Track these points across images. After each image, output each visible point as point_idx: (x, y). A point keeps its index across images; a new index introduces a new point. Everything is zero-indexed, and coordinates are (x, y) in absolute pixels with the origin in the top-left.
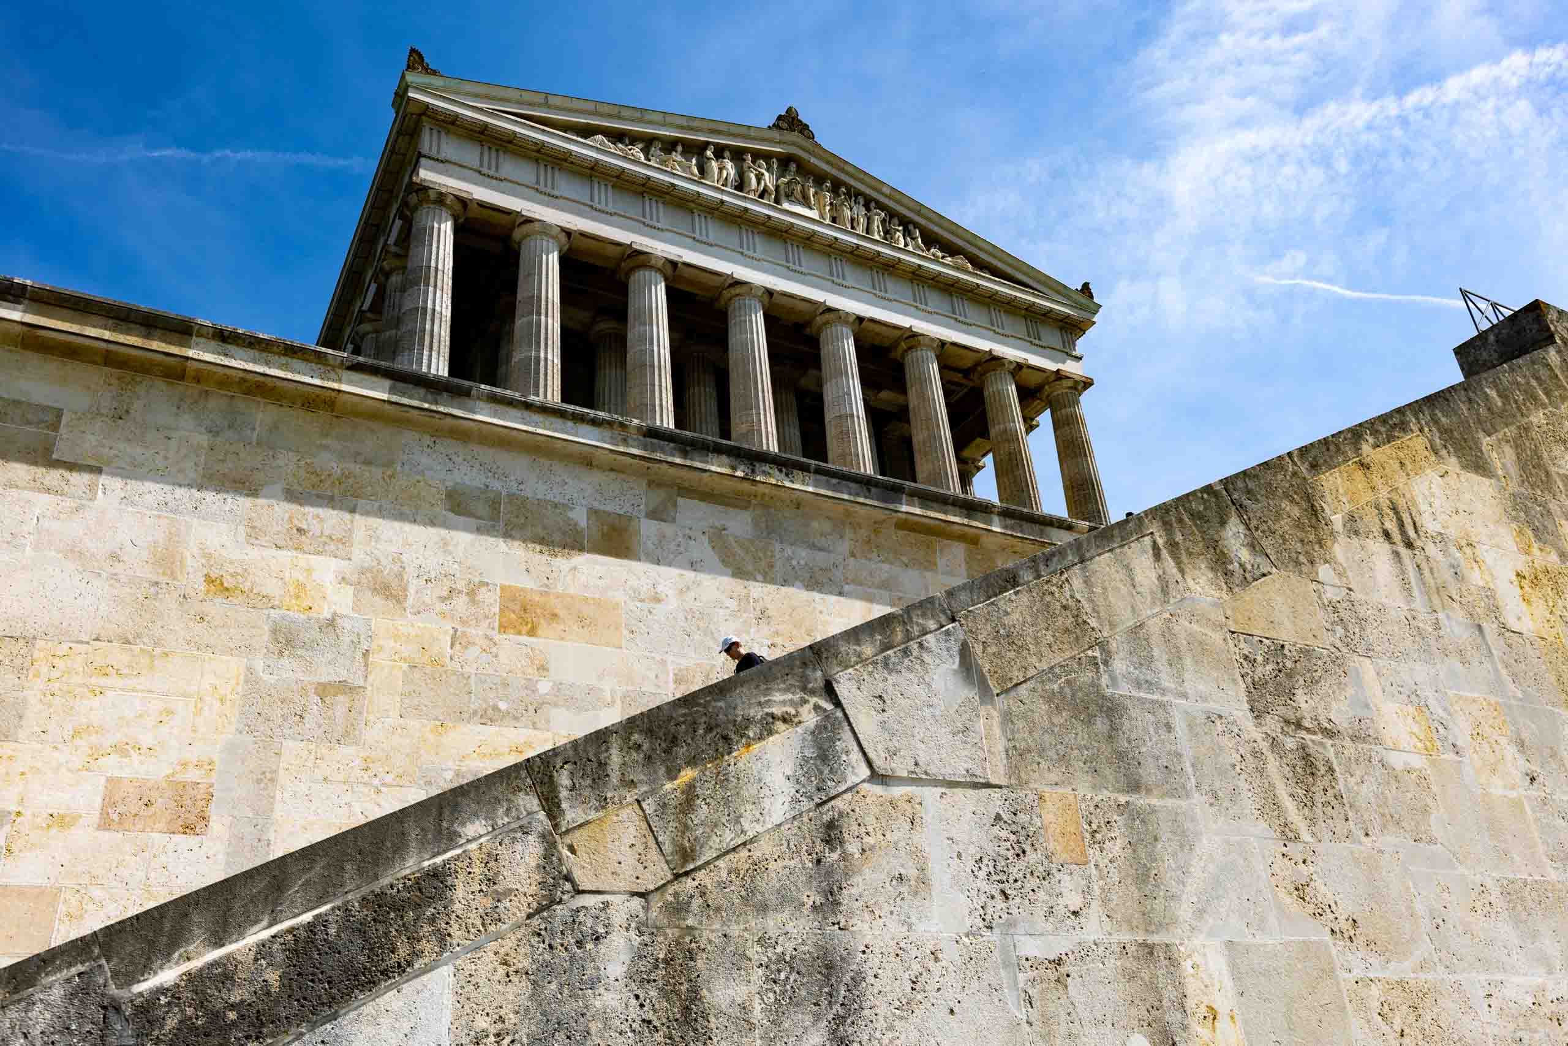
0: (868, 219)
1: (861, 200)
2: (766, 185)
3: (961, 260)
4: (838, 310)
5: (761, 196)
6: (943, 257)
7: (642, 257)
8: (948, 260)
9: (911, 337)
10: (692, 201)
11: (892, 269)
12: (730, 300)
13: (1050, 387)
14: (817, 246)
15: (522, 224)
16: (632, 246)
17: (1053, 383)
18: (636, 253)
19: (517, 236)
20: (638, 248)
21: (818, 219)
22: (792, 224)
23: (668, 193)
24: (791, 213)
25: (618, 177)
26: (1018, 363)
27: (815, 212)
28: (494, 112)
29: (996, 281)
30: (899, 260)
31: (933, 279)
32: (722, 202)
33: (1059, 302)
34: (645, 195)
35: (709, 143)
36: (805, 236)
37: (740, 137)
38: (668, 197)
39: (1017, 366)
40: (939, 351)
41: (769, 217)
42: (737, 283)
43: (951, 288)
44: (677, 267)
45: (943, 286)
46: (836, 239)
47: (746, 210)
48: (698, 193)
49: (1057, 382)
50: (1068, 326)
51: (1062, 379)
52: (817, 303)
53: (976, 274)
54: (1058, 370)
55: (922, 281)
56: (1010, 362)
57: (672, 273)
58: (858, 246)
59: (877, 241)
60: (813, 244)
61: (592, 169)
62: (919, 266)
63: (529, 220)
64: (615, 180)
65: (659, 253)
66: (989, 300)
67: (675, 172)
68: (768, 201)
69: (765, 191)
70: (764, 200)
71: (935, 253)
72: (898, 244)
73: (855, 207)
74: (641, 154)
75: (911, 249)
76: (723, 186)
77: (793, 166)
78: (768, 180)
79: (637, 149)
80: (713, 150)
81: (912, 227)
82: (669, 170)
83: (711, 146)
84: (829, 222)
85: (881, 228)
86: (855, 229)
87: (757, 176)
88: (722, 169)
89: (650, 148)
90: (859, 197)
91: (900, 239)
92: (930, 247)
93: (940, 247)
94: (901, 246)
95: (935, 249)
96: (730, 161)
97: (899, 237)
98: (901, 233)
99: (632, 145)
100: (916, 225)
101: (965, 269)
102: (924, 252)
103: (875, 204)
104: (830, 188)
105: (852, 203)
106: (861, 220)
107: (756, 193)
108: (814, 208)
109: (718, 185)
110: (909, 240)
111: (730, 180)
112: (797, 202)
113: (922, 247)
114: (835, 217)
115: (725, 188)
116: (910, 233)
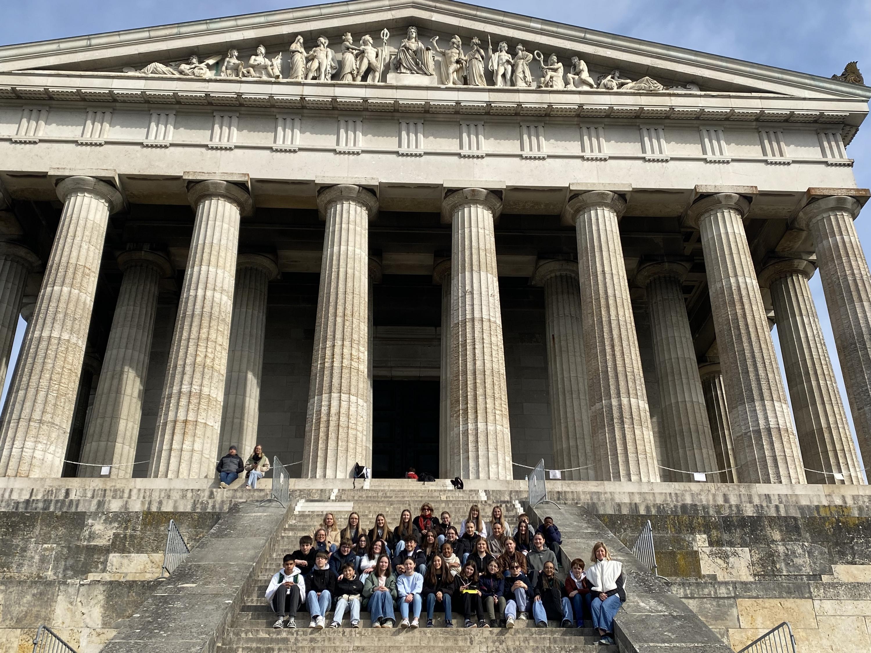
0: (513, 66)
1: (504, 45)
2: (369, 63)
3: (647, 83)
4: (462, 189)
5: (364, 78)
6: (621, 85)
7: (198, 187)
8: (630, 85)
9: (571, 198)
10: (273, 106)
11: (547, 118)
12: (326, 209)
13: (805, 214)
14: (441, 117)
15: (56, 184)
16: (184, 178)
17: (808, 208)
18: (192, 184)
19: (60, 198)
20: (190, 178)
21: (436, 85)
22: (396, 101)
23: (241, 105)
24: (397, 88)
25: (179, 103)
26: (740, 195)
27: (435, 77)
28: (23, 73)
29: (700, 96)
30: (550, 105)
31: (608, 116)
32: (303, 98)
33: (804, 99)
34: (214, 114)
35: (295, 35)
36: (420, 109)
37: (337, 17)
38: (243, 108)
39: (741, 198)
40: (620, 206)
41: (365, 100)
42: (325, 188)
43: (638, 120)
44: (247, 188)
45: (626, 120)
46: (458, 103)
47: (334, 99)
48: (271, 96)
49: (812, 205)
50: (829, 126)
51: (818, 199)
52: (437, 187)
53: (670, 95)
54: (809, 190)
55: (593, 123)
56: (727, 195)
57: (246, 196)
58: (489, 103)
59: (518, 91)
60: (435, 115)
61: (147, 102)
62: (581, 106)
63: (60, 179)
64: (177, 106)
65: (217, 178)
66: (698, 122)
67: (244, 79)
68: (369, 81)
69: (370, 70)
70: (366, 81)
71: (609, 83)
72: (552, 86)
73: (495, 57)
74: (208, 70)
75: (571, 87)
76: (314, 78)
77: (413, 32)
78: (375, 55)
79: (203, 65)
80: (302, 41)
81: (576, 60)
82: (238, 78)
83: (299, 37)
84: (451, 85)
85: (528, 73)
86: (494, 84)
87: (360, 55)
88: (313, 59)
89: (223, 60)
90: (501, 44)
91: (554, 79)
92: (605, 77)
93: (617, 74)
94: (555, 88)
95: (609, 77)
96: (327, 47)
97: (551, 77)
98: (561, 71)
99: (200, 62)
100: (582, 56)
101: (651, 93)
102: (591, 86)
103: (520, 47)
104: (461, 43)
105: (490, 52)
106: (501, 71)
107: (357, 75)
108: (434, 73)
109: (299, 80)
110: (570, 76)
111: (323, 70)
112: (408, 72)
113: (591, 80)
114: (466, 76)
115: (309, 81)
116: (575, 67)
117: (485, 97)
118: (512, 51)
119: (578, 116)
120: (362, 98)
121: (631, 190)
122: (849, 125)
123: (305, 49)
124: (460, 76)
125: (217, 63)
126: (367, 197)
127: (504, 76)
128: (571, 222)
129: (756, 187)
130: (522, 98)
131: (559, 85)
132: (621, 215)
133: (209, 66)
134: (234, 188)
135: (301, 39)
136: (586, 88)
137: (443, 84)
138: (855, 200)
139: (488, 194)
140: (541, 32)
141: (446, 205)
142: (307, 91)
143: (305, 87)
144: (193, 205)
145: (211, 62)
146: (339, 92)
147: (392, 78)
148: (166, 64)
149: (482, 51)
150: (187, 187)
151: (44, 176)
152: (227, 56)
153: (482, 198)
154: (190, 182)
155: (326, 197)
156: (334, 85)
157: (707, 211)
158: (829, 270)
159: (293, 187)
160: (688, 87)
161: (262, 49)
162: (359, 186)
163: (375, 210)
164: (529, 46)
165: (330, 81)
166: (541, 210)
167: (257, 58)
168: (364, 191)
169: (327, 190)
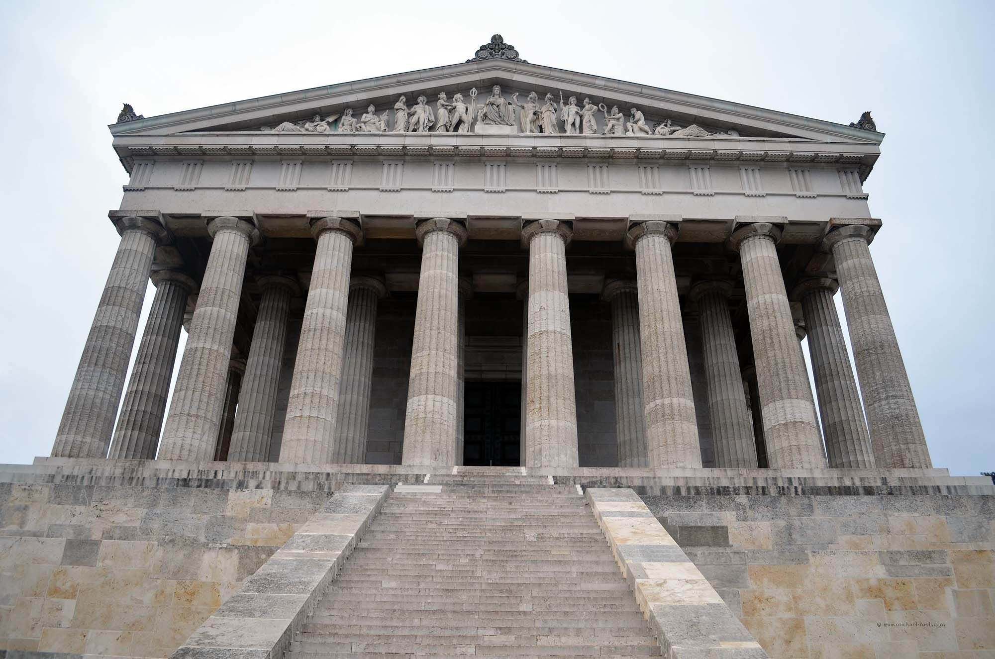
0: (581, 116)
1: (573, 100)
2: (460, 117)
3: (693, 129)
5: (456, 128)
6: (672, 132)
8: (681, 133)
9: (631, 227)
10: (380, 154)
11: (611, 160)
12: (423, 239)
13: (828, 240)
14: (521, 160)
15: (208, 224)
16: (307, 216)
17: (830, 235)
18: (314, 220)
19: (211, 234)
20: (313, 216)
21: (515, 133)
22: (482, 147)
23: (354, 154)
24: (482, 136)
25: (304, 154)
26: (774, 224)
27: (515, 127)
28: (183, 134)
29: (739, 141)
30: (612, 149)
31: (662, 158)
32: (404, 147)
33: (827, 143)
34: (333, 162)
35: (400, 95)
36: (503, 154)
37: (433, 80)
38: (356, 157)
39: (774, 227)
40: (672, 233)
41: (456, 147)
42: (421, 221)
43: (687, 161)
44: (359, 222)
45: (677, 161)
46: (534, 148)
47: (431, 147)
48: (379, 146)
49: (834, 233)
50: (847, 166)
51: (839, 227)
52: (517, 218)
53: (713, 140)
54: (831, 219)
55: (650, 163)
56: (762, 225)
57: (357, 228)
58: (561, 148)
59: (585, 137)
60: (516, 159)
61: (279, 154)
62: (638, 149)
63: (211, 219)
64: (303, 157)
65: (334, 215)
66: (738, 162)
67: (357, 133)
68: (460, 132)
69: (460, 122)
70: (457, 131)
71: (663, 130)
72: (613, 133)
73: (565, 109)
74: (328, 127)
75: (630, 134)
76: (415, 130)
77: (497, 89)
78: (465, 111)
79: (324, 123)
80: (404, 100)
81: (634, 110)
82: (352, 133)
83: (403, 97)
84: (528, 133)
85: (593, 122)
86: (565, 131)
87: (452, 111)
88: (414, 115)
89: (340, 118)
90: (571, 98)
91: (616, 127)
92: (659, 125)
93: (669, 122)
94: (616, 135)
95: (662, 126)
96: (426, 104)
97: (613, 126)
98: (622, 120)
99: (322, 120)
100: (639, 107)
101: (698, 138)
102: (647, 133)
103: (587, 100)
104: (537, 98)
105: (562, 106)
106: (571, 120)
107: (450, 127)
108: (514, 123)
109: (402, 132)
110: (629, 125)
111: (421, 123)
112: (493, 123)
113: (646, 128)
114: (541, 125)
115: (410, 133)
116: (634, 117)
117: (557, 143)
118: (580, 104)
119: (637, 157)
120: (454, 146)
121: (681, 220)
122: (864, 165)
123: (407, 106)
124: (537, 125)
125: (336, 121)
126: (457, 228)
127: (573, 124)
128: (631, 247)
129: (786, 218)
130: (588, 143)
131: (619, 132)
132: (674, 241)
133: (329, 124)
134: (347, 223)
135: (403, 98)
136: (643, 135)
137: (523, 132)
138: (869, 228)
139: (559, 224)
140: (605, 88)
141: (525, 233)
142: (408, 141)
143: (406, 138)
144: (315, 238)
145: (331, 119)
146: (434, 141)
147: (479, 128)
148: (295, 123)
149: (555, 104)
150: (310, 223)
151: (198, 217)
152: (343, 115)
153: (555, 227)
154: (312, 219)
155: (423, 228)
156: (430, 136)
157: (745, 238)
158: (848, 287)
159: (396, 221)
160: (729, 133)
161: (371, 108)
162: (451, 219)
163: (464, 239)
164: (594, 100)
165: (427, 133)
166: (606, 237)
167: (368, 115)
168: (455, 223)
169: (424, 223)
